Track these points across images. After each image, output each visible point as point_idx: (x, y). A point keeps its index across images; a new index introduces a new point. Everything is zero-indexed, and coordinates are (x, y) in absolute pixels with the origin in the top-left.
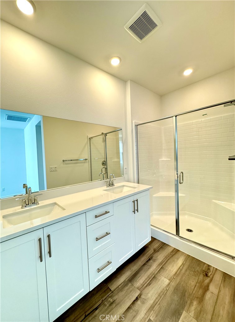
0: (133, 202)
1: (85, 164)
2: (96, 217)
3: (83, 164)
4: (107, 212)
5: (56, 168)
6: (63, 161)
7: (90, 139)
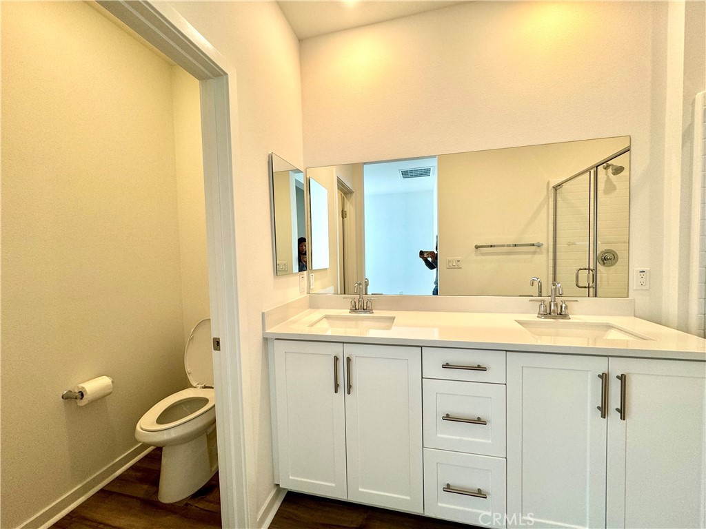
0: (599, 376)
1: (536, 256)
2: (447, 366)
3: (530, 256)
4: (480, 368)
5: (458, 261)
6: (477, 247)
7: (555, 188)
